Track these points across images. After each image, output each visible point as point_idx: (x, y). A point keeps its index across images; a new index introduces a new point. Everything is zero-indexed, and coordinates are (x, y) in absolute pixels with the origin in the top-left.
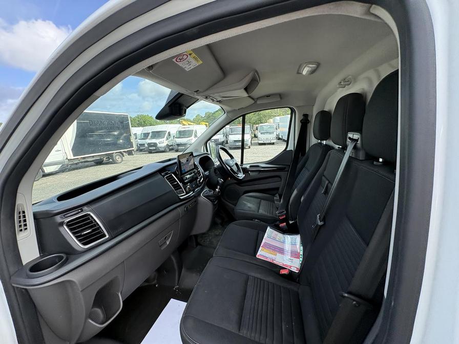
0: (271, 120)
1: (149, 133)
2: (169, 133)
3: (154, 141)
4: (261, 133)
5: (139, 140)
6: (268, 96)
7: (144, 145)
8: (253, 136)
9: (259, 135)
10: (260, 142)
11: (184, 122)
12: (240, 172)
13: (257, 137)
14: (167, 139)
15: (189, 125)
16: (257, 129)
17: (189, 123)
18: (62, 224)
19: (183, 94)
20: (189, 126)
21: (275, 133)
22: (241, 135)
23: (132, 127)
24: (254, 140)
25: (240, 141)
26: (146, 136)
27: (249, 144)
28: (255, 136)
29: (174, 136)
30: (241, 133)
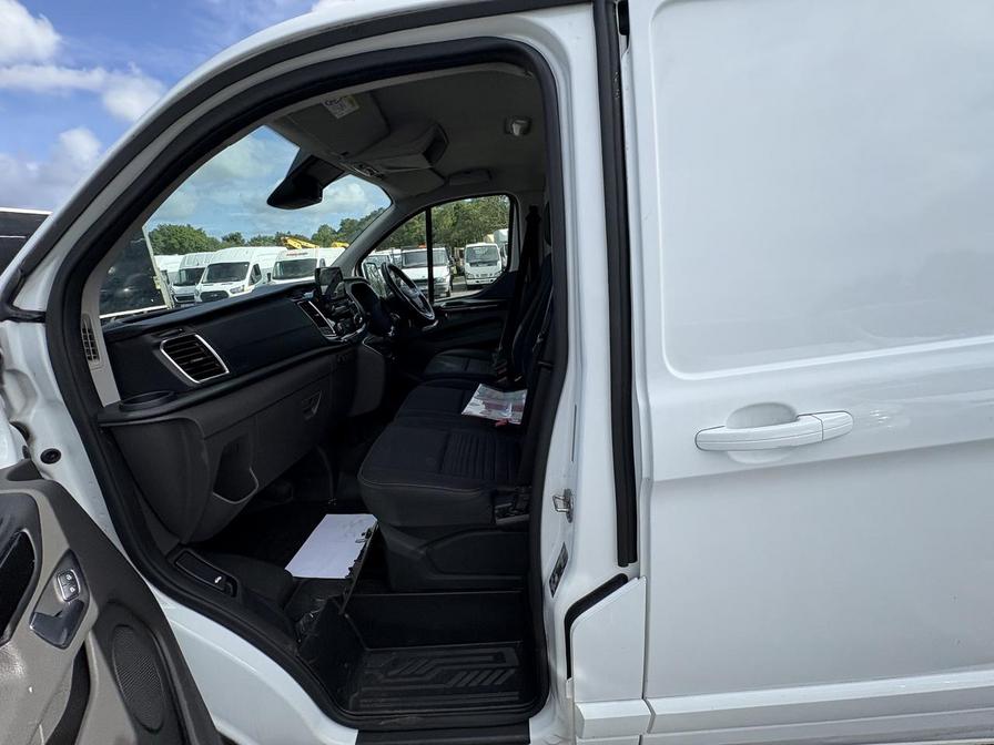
0: (491, 237)
1: (203, 269)
2: (256, 268)
3: (217, 287)
4: (471, 264)
5: (176, 288)
6: (468, 172)
7: (192, 297)
8: (455, 272)
9: (467, 268)
10: (470, 282)
11: (290, 242)
12: (430, 311)
13: (463, 274)
14: (252, 282)
15: (304, 247)
16: (462, 256)
17: (305, 244)
18: (157, 346)
19: (317, 159)
20: (304, 251)
21: (500, 263)
22: (426, 269)
23: (155, 254)
24: (458, 280)
25: (425, 281)
26: (193, 276)
27: (448, 287)
28: (461, 272)
29: (269, 275)
30: (426, 263)
